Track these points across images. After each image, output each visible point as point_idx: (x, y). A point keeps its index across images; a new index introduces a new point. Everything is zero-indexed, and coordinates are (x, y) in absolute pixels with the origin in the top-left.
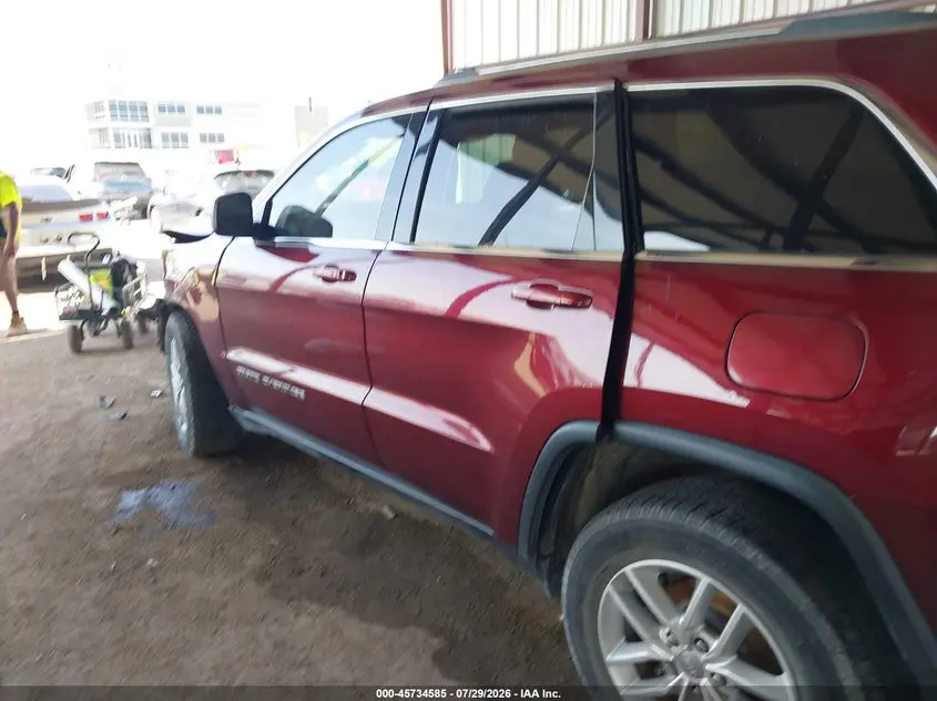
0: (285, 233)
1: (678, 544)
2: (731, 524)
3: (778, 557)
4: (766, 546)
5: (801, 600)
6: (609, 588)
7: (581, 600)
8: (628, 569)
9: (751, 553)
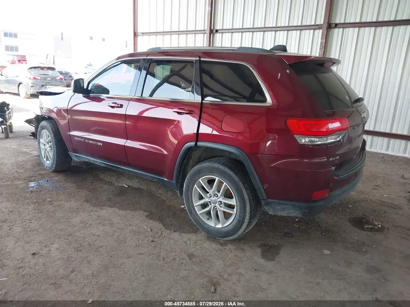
0: (93, 93)
1: (212, 171)
2: (223, 164)
3: (232, 170)
4: (230, 168)
5: (236, 179)
6: (195, 186)
7: (188, 190)
8: (200, 180)
9: (227, 170)
